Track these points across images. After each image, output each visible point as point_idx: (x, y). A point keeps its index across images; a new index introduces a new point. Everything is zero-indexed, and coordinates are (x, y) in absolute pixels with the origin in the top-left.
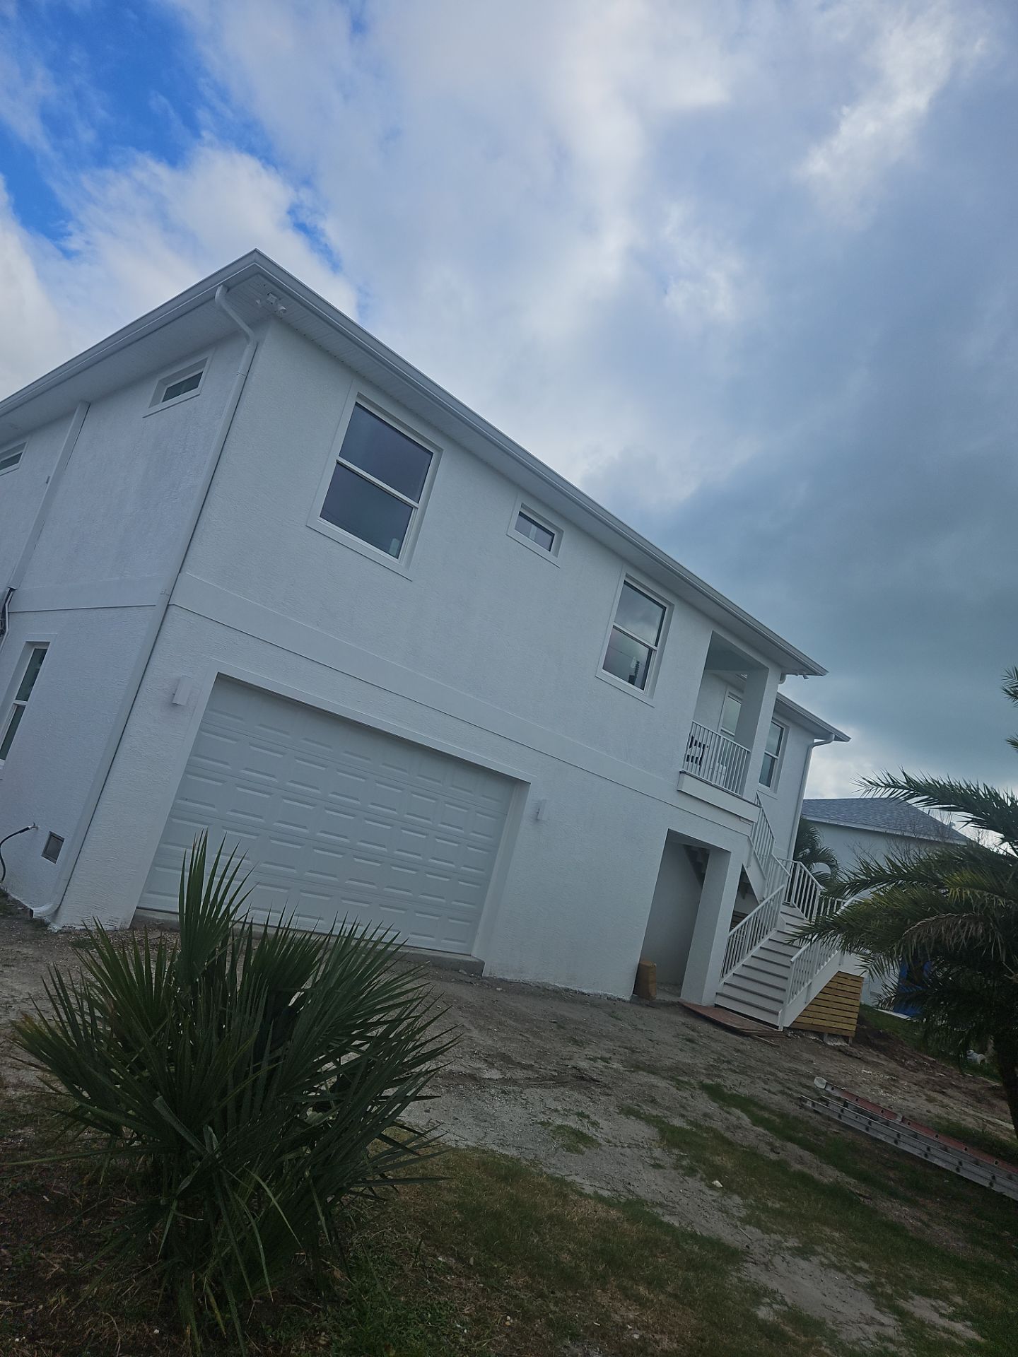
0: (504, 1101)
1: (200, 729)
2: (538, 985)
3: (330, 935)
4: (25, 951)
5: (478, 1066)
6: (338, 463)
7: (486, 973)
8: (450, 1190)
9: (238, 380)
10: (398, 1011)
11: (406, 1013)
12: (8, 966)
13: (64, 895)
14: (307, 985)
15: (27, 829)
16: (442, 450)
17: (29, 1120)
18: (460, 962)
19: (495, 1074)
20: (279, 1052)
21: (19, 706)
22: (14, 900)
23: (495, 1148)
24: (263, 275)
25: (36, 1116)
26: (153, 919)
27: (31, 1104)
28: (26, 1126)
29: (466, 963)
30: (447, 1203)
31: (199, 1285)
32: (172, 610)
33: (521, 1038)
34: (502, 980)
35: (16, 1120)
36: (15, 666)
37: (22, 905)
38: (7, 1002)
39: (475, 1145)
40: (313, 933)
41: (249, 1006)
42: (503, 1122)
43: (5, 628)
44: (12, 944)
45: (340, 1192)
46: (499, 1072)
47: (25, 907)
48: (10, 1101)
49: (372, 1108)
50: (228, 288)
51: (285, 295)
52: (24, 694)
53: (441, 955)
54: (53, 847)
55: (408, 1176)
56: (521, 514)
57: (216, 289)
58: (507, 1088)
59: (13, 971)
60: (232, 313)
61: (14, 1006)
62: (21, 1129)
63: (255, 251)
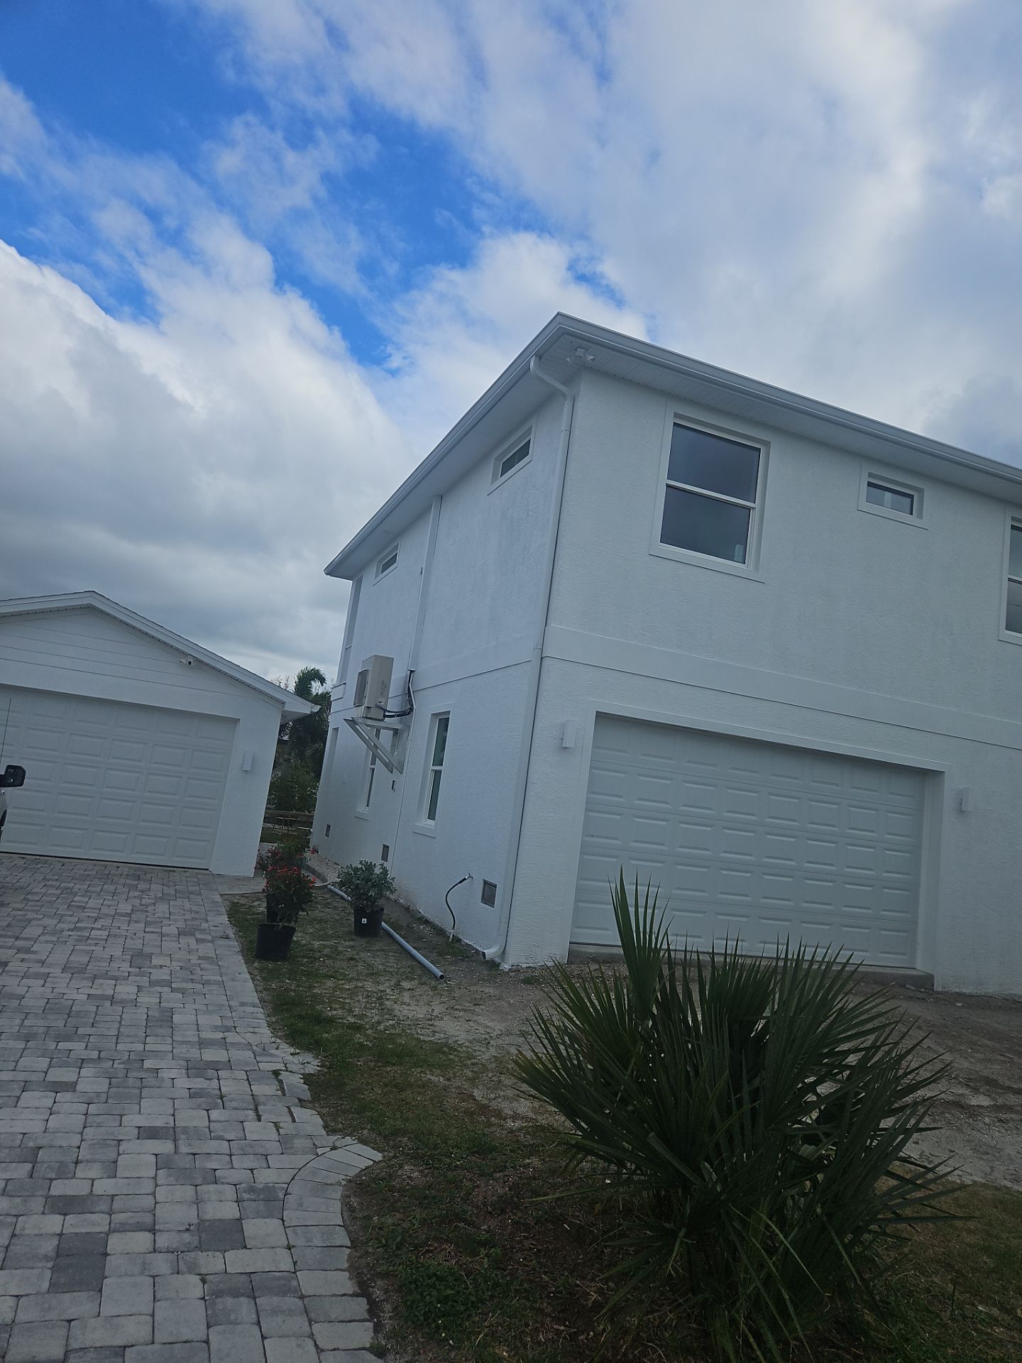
0: (1003, 1131)
1: (591, 767)
2: (1005, 997)
3: (778, 958)
4: (487, 990)
5: (960, 1092)
6: (668, 486)
7: (938, 988)
8: (969, 1231)
9: (563, 436)
10: (872, 1037)
11: (882, 1039)
12: (477, 1005)
13: (507, 936)
14: (767, 1013)
15: (465, 879)
16: (770, 442)
17: (533, 1150)
18: (905, 977)
19: (984, 1101)
20: (757, 1082)
21: (436, 771)
22: (467, 944)
23: (1009, 1184)
24: (568, 334)
25: (537, 1146)
26: (585, 952)
27: (530, 1135)
28: (532, 1155)
29: (912, 977)
30: (969, 1245)
31: (733, 1322)
32: (546, 662)
33: (1003, 1059)
34: (959, 994)
35: (522, 1150)
36: (427, 737)
37: (474, 949)
38: (486, 1039)
39: (984, 1181)
40: (762, 957)
41: (714, 1034)
42: (1009, 1155)
43: (412, 705)
44: (475, 984)
45: (858, 1231)
46: (988, 1099)
47: (477, 950)
48: (511, 1132)
49: (871, 1143)
50: (539, 356)
51: (591, 344)
52: (439, 761)
53: (881, 970)
54: (489, 892)
55: (915, 1215)
56: (870, 484)
57: (529, 361)
58: (1003, 1116)
59: (482, 1009)
60: (546, 378)
61: (492, 1043)
62: (529, 1159)
63: (558, 313)
